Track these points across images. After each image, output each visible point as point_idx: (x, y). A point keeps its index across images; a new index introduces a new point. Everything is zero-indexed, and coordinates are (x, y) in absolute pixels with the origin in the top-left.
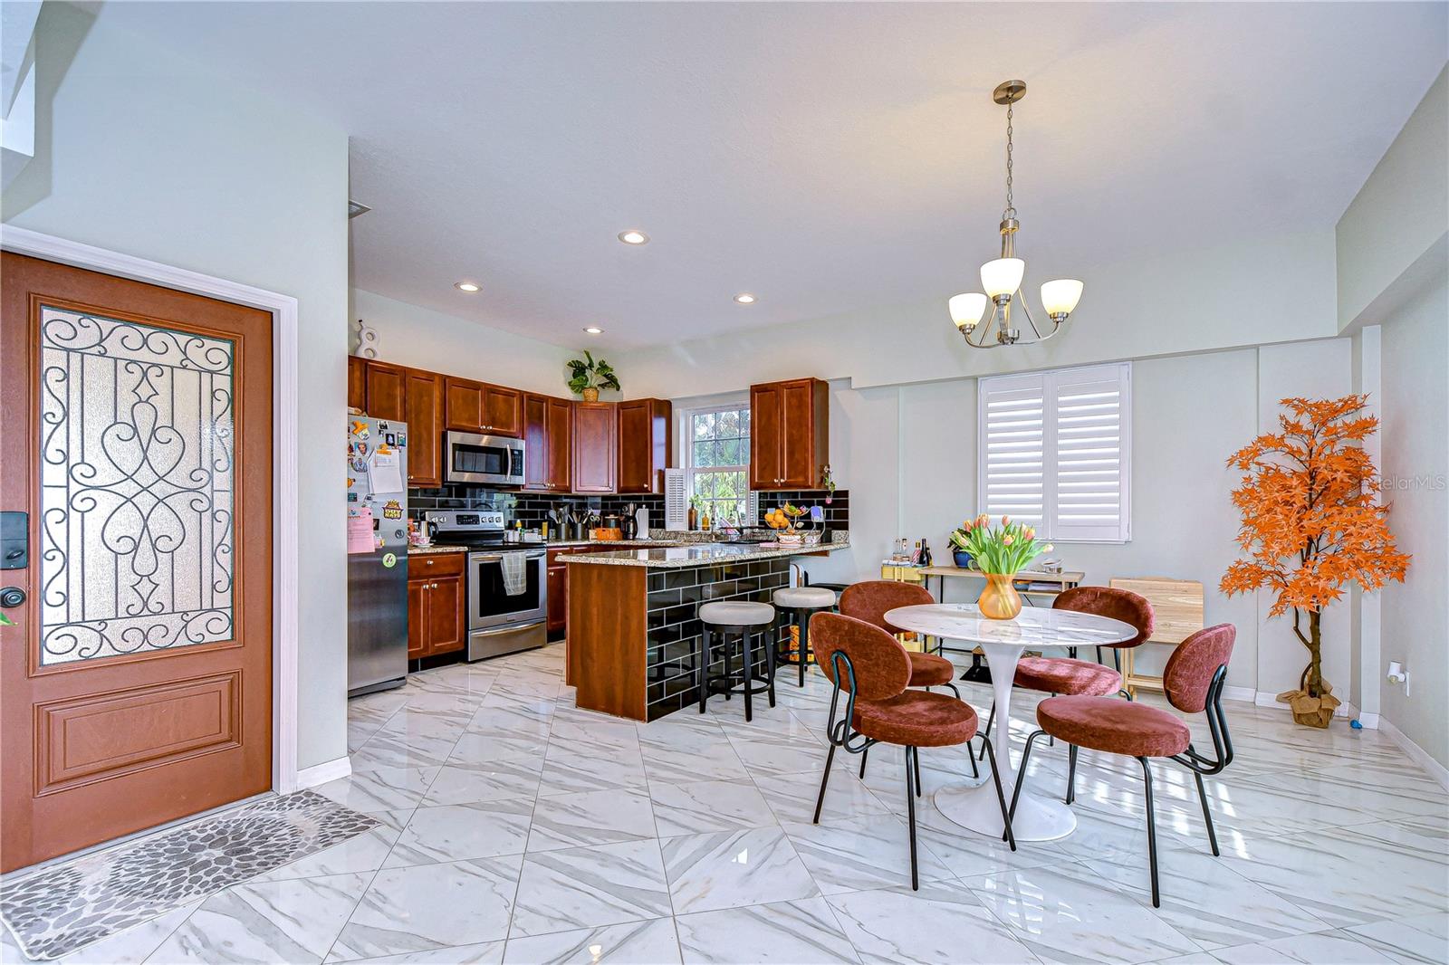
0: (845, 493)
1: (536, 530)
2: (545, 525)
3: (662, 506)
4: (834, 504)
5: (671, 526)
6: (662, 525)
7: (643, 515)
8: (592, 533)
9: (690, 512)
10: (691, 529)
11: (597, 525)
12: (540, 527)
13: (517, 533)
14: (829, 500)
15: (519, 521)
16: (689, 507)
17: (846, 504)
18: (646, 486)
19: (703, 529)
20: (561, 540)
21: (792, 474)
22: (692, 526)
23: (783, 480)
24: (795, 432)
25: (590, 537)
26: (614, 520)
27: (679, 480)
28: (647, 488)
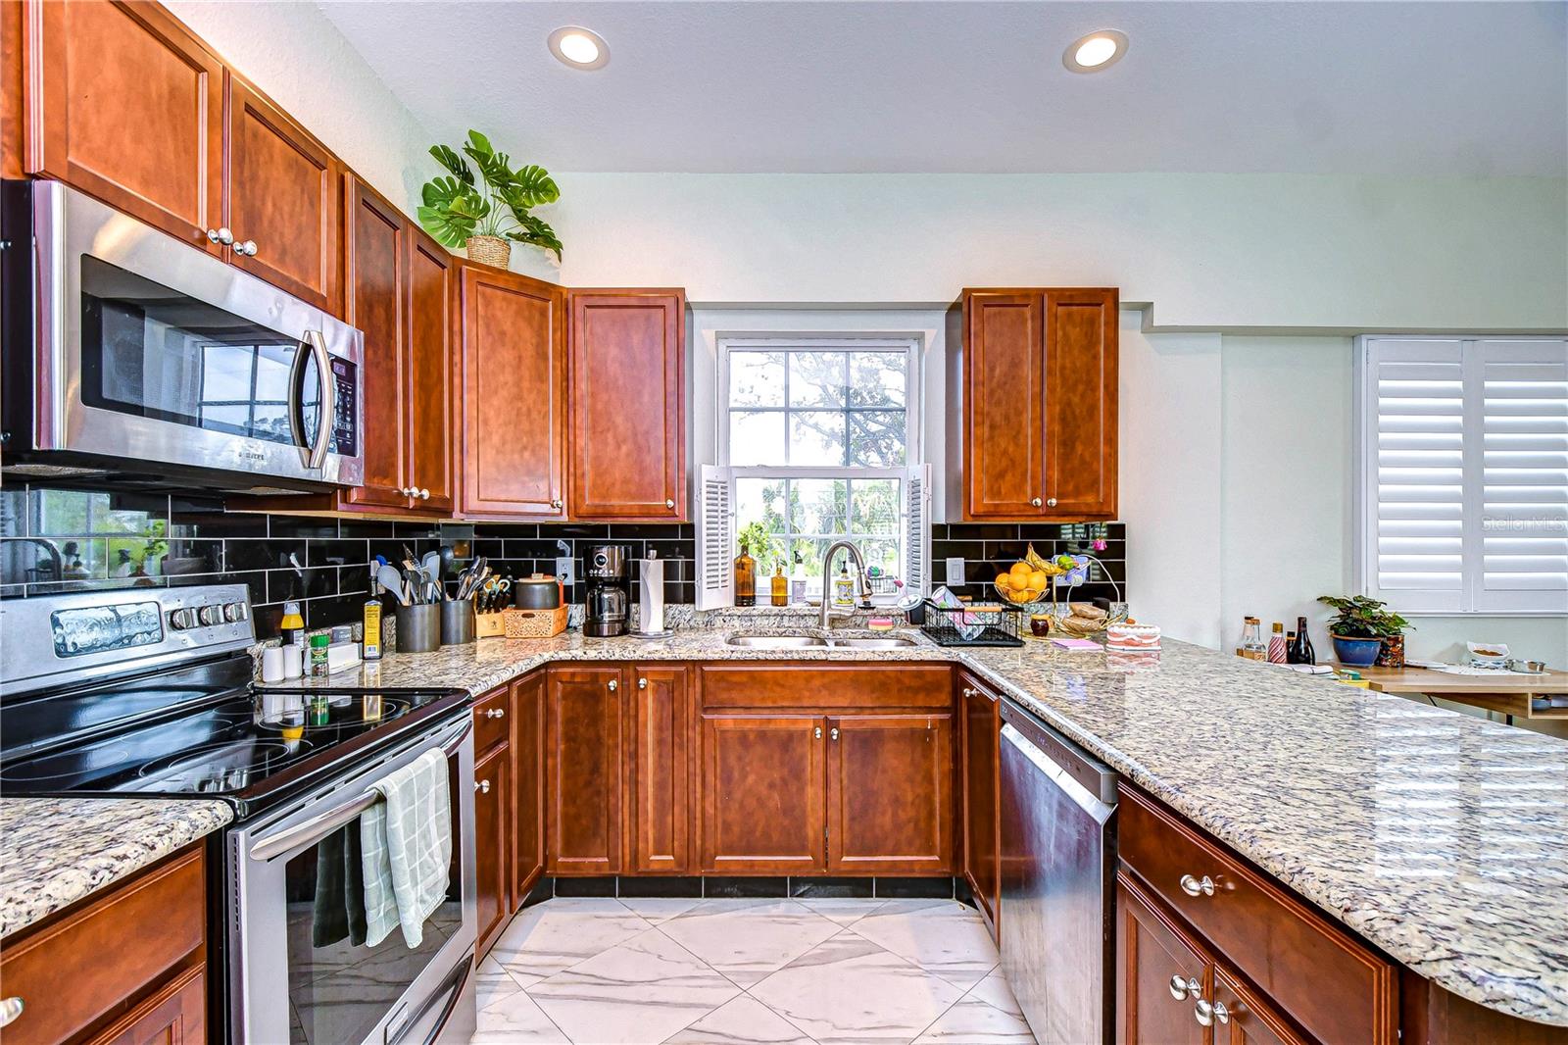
0: (1122, 530)
1: (344, 630)
2: (373, 609)
3: (689, 550)
5: (706, 599)
6: (690, 597)
7: (652, 572)
8: (486, 621)
9: (740, 566)
10: (741, 602)
11: (497, 603)
12: (359, 616)
13: (294, 651)
14: (1101, 543)
15: (292, 609)
16: (735, 552)
17: (1122, 550)
18: (669, 503)
19: (776, 601)
20: (413, 651)
21: (1070, 487)
22: (745, 596)
23: (1054, 501)
24: (1076, 400)
25: (479, 636)
26: (547, 588)
27: (722, 491)
28: (673, 508)
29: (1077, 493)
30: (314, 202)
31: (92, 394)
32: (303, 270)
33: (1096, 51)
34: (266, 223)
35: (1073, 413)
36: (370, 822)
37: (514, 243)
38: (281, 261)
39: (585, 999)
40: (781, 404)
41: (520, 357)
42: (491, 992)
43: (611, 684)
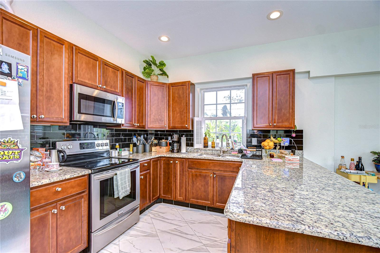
0: (301, 131)
1: (126, 149)
2: (131, 145)
3: (192, 135)
4: (297, 137)
5: (196, 146)
6: (192, 145)
7: (184, 140)
8: (154, 149)
9: (205, 139)
10: (205, 147)
11: (156, 145)
12: (129, 147)
13: (117, 152)
14: (294, 135)
15: (117, 144)
16: (204, 136)
17: (302, 137)
18: (186, 126)
19: (212, 147)
20: (139, 153)
21: (280, 121)
22: (206, 146)
23: (275, 124)
24: (282, 98)
25: (152, 151)
26: (165, 142)
27: (200, 123)
28: (187, 127)
29: (282, 122)
30: (117, 77)
31: (79, 112)
32: (115, 89)
33: (275, 15)
34: (108, 82)
35: (281, 102)
36: (115, 178)
37: (159, 76)
38: (111, 87)
39: (159, 220)
40: (215, 103)
41: (159, 98)
42: (145, 216)
43: (171, 162)
